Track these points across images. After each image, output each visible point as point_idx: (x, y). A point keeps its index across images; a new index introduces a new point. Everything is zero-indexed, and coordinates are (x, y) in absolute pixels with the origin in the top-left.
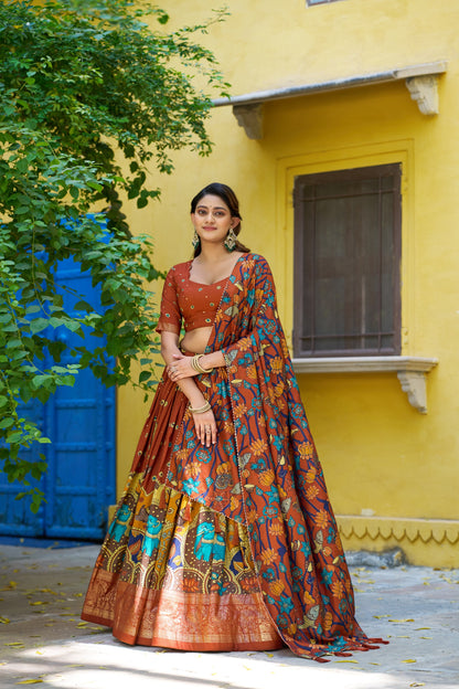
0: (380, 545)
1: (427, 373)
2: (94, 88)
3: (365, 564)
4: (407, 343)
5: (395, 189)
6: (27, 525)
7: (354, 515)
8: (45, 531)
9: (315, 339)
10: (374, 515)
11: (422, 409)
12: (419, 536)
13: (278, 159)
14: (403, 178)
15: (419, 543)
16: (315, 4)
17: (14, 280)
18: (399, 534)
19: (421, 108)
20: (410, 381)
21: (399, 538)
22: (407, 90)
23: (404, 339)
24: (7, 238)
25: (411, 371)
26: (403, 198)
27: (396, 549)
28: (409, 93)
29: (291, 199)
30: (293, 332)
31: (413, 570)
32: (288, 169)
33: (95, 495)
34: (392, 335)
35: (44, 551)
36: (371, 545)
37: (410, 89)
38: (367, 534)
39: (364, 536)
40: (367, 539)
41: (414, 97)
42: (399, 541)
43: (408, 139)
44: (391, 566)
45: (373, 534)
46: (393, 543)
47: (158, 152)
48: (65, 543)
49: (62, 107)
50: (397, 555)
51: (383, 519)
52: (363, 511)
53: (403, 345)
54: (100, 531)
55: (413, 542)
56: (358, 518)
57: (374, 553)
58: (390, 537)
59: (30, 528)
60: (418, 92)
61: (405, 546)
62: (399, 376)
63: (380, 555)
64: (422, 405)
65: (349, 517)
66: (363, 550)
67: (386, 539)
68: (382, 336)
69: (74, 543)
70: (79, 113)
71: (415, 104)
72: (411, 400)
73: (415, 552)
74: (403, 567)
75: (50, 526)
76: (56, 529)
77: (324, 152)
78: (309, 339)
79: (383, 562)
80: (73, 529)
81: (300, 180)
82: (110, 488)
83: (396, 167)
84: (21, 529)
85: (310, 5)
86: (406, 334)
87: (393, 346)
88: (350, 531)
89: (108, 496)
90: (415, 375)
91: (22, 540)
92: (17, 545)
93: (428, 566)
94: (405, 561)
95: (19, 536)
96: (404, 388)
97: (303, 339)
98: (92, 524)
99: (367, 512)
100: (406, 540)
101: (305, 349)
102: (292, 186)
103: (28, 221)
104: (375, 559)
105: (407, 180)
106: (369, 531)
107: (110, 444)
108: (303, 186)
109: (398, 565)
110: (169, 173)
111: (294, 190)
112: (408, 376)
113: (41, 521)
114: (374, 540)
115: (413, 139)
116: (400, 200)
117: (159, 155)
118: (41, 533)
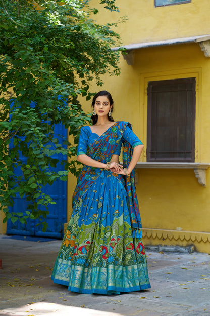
0: (185, 243)
1: (206, 169)
2: (70, 50)
3: (178, 251)
4: (197, 156)
5: (193, 89)
6: (27, 231)
7: (173, 230)
8: (35, 233)
9: (157, 153)
10: (182, 230)
11: (204, 185)
12: (202, 240)
13: (141, 74)
14: (197, 84)
15: (202, 243)
16: (158, 6)
17: (41, 136)
18: (193, 239)
19: (206, 55)
20: (200, 173)
21: (193, 240)
22: (199, 46)
23: (196, 154)
24: (36, 117)
25: (200, 169)
26: (197, 93)
27: (192, 245)
28: (201, 48)
29: (146, 91)
30: (147, 150)
31: (200, 254)
32: (145, 78)
33: (57, 218)
34: (191, 152)
35: (36, 242)
36: (181, 243)
37: (201, 46)
38: (179, 238)
39: (178, 239)
40: (179, 240)
41: (202, 50)
42: (194, 241)
43: (199, 68)
44: (190, 252)
45: (182, 239)
46: (190, 242)
47: (96, 77)
48: (44, 239)
49: (57, 58)
50: (192, 248)
51: (186, 232)
52: (177, 228)
53: (196, 157)
54: (60, 234)
55: (199, 242)
56: (175, 231)
57: (182, 246)
58: (189, 240)
59: (28, 232)
60: (204, 48)
61: (196, 244)
62: (195, 171)
63: (185, 247)
64: (204, 183)
65: (171, 231)
66: (177, 245)
67: (187, 241)
68: (186, 153)
69: (48, 239)
70: (65, 62)
71: (203, 53)
72: (199, 181)
73: (201, 247)
74: (195, 253)
75: (37, 231)
76: (40, 233)
77: (161, 72)
78: (154, 153)
79: (187, 251)
80: (47, 233)
81: (150, 83)
82: (64, 216)
83: (193, 80)
84: (24, 232)
85: (156, 7)
86: (197, 152)
87: (191, 157)
88: (172, 237)
89: (63, 219)
90: (202, 171)
91: (25, 237)
92: (23, 240)
93: (206, 253)
94: (196, 250)
95: (23, 235)
96: (196, 176)
97: (151, 153)
98: (56, 231)
99: (179, 229)
100: (196, 241)
101: (152, 157)
102: (147, 86)
103: (46, 109)
104: (183, 249)
105: (198, 85)
106: (180, 237)
107: (64, 196)
108: (152, 86)
109: (193, 252)
110: (101, 86)
111: (148, 88)
112: (198, 171)
113: (33, 229)
114: (182, 241)
115: (201, 68)
116: (195, 93)
117: (97, 78)
118: (33, 234)
